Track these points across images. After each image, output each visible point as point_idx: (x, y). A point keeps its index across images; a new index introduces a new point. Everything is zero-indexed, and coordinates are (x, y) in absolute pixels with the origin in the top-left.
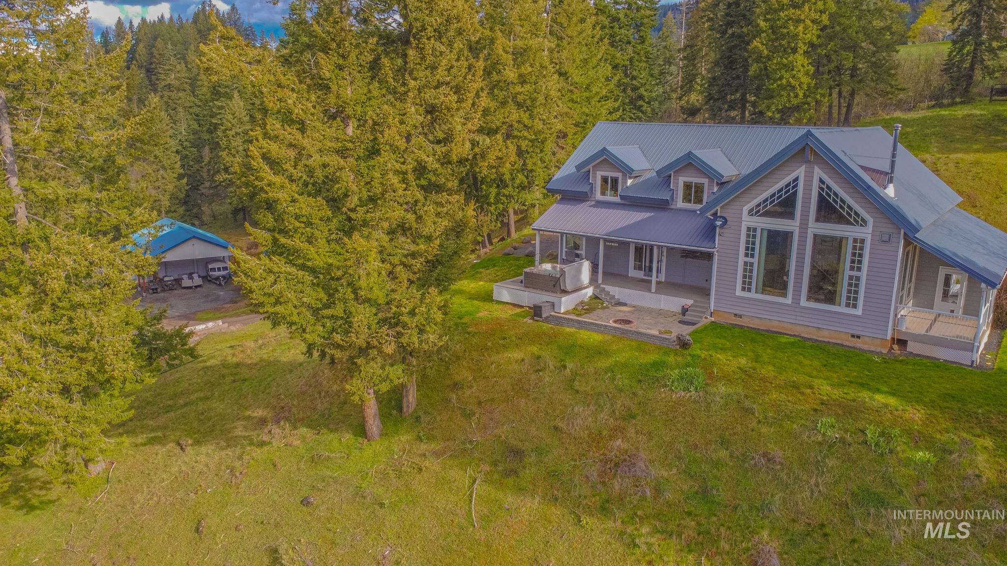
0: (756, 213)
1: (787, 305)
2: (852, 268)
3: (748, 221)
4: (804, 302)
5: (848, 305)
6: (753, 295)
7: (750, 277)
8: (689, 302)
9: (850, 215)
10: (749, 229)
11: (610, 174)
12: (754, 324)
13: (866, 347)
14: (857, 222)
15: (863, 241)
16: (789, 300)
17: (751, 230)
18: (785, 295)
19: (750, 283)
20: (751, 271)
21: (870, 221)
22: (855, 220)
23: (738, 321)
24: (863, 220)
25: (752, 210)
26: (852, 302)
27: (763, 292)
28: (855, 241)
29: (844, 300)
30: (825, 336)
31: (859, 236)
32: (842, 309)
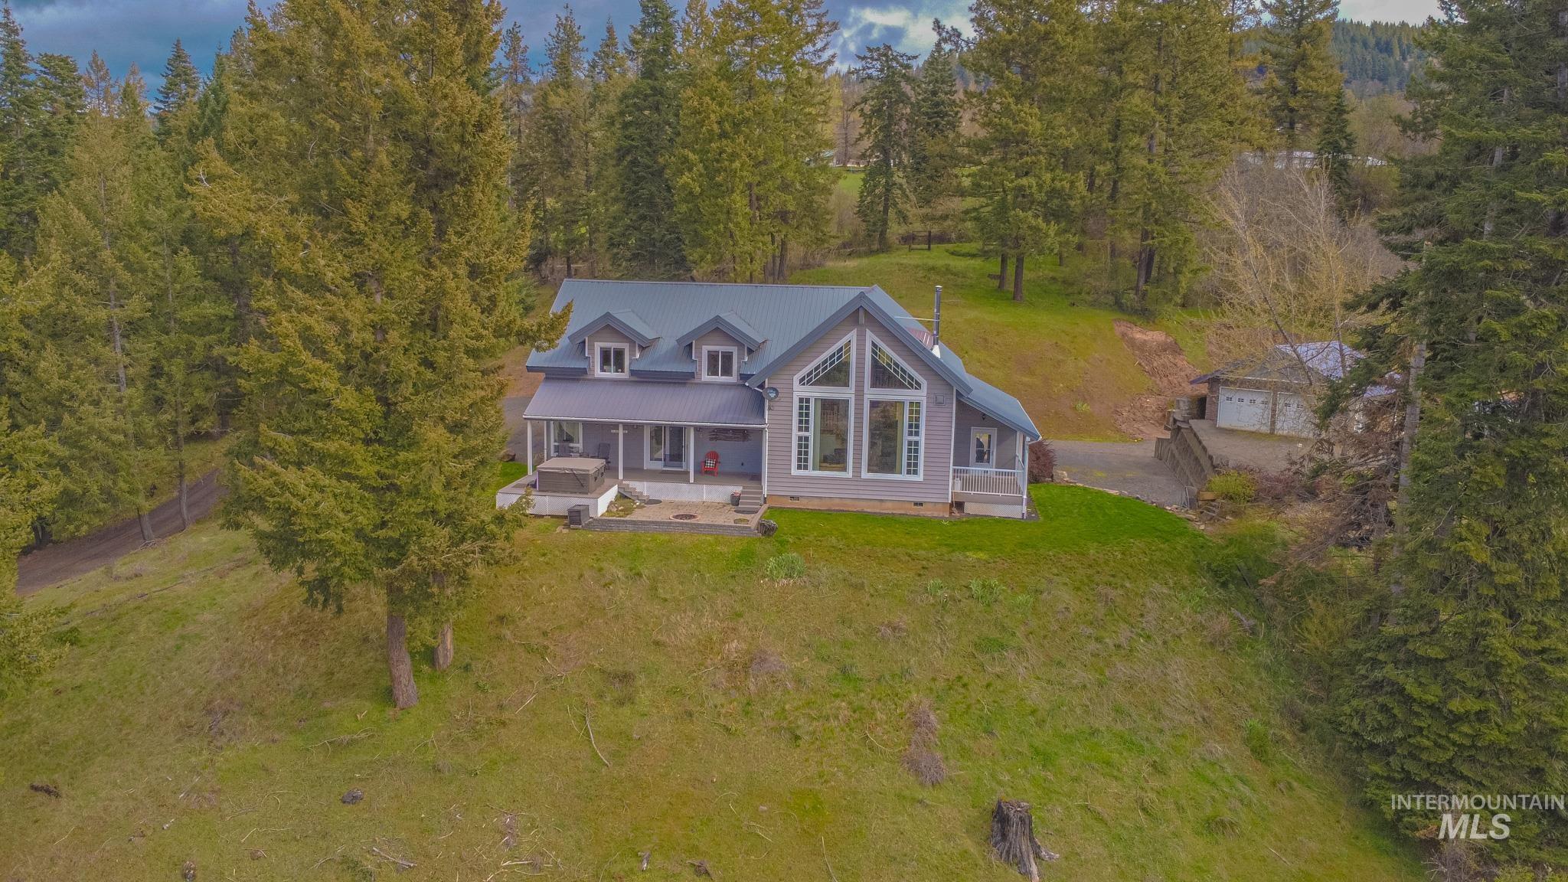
0: (808, 382)
1: (848, 479)
2: (910, 434)
3: (800, 391)
4: (865, 475)
5: (909, 472)
6: (810, 472)
7: (806, 453)
8: (738, 489)
9: (905, 379)
10: (801, 400)
11: (613, 345)
12: (814, 505)
13: (929, 514)
14: (912, 385)
15: (918, 404)
16: (849, 474)
17: (804, 402)
18: (844, 469)
19: (806, 460)
20: (807, 446)
21: (924, 383)
22: (909, 383)
23: (796, 504)
24: (917, 383)
25: (803, 379)
26: (912, 469)
27: (821, 468)
28: (911, 403)
29: (905, 468)
30: (888, 508)
31: (914, 399)
32: (903, 477)
